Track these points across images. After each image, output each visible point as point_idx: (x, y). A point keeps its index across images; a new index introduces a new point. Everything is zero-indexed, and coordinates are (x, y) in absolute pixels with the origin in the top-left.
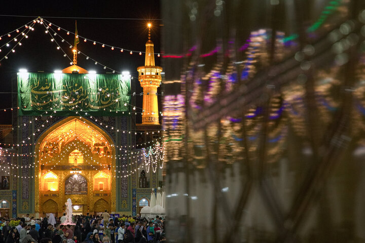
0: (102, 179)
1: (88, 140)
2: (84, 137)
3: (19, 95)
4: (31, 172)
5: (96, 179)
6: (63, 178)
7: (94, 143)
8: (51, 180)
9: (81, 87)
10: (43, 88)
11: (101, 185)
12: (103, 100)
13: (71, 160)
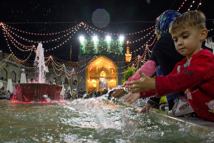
0: (113, 83)
1: (107, 67)
2: (106, 66)
3: (80, 47)
4: (84, 79)
5: (110, 83)
6: (98, 82)
7: (109, 68)
8: (94, 83)
9: (104, 44)
10: (89, 45)
11: (112, 85)
12: (113, 49)
13: (101, 75)
